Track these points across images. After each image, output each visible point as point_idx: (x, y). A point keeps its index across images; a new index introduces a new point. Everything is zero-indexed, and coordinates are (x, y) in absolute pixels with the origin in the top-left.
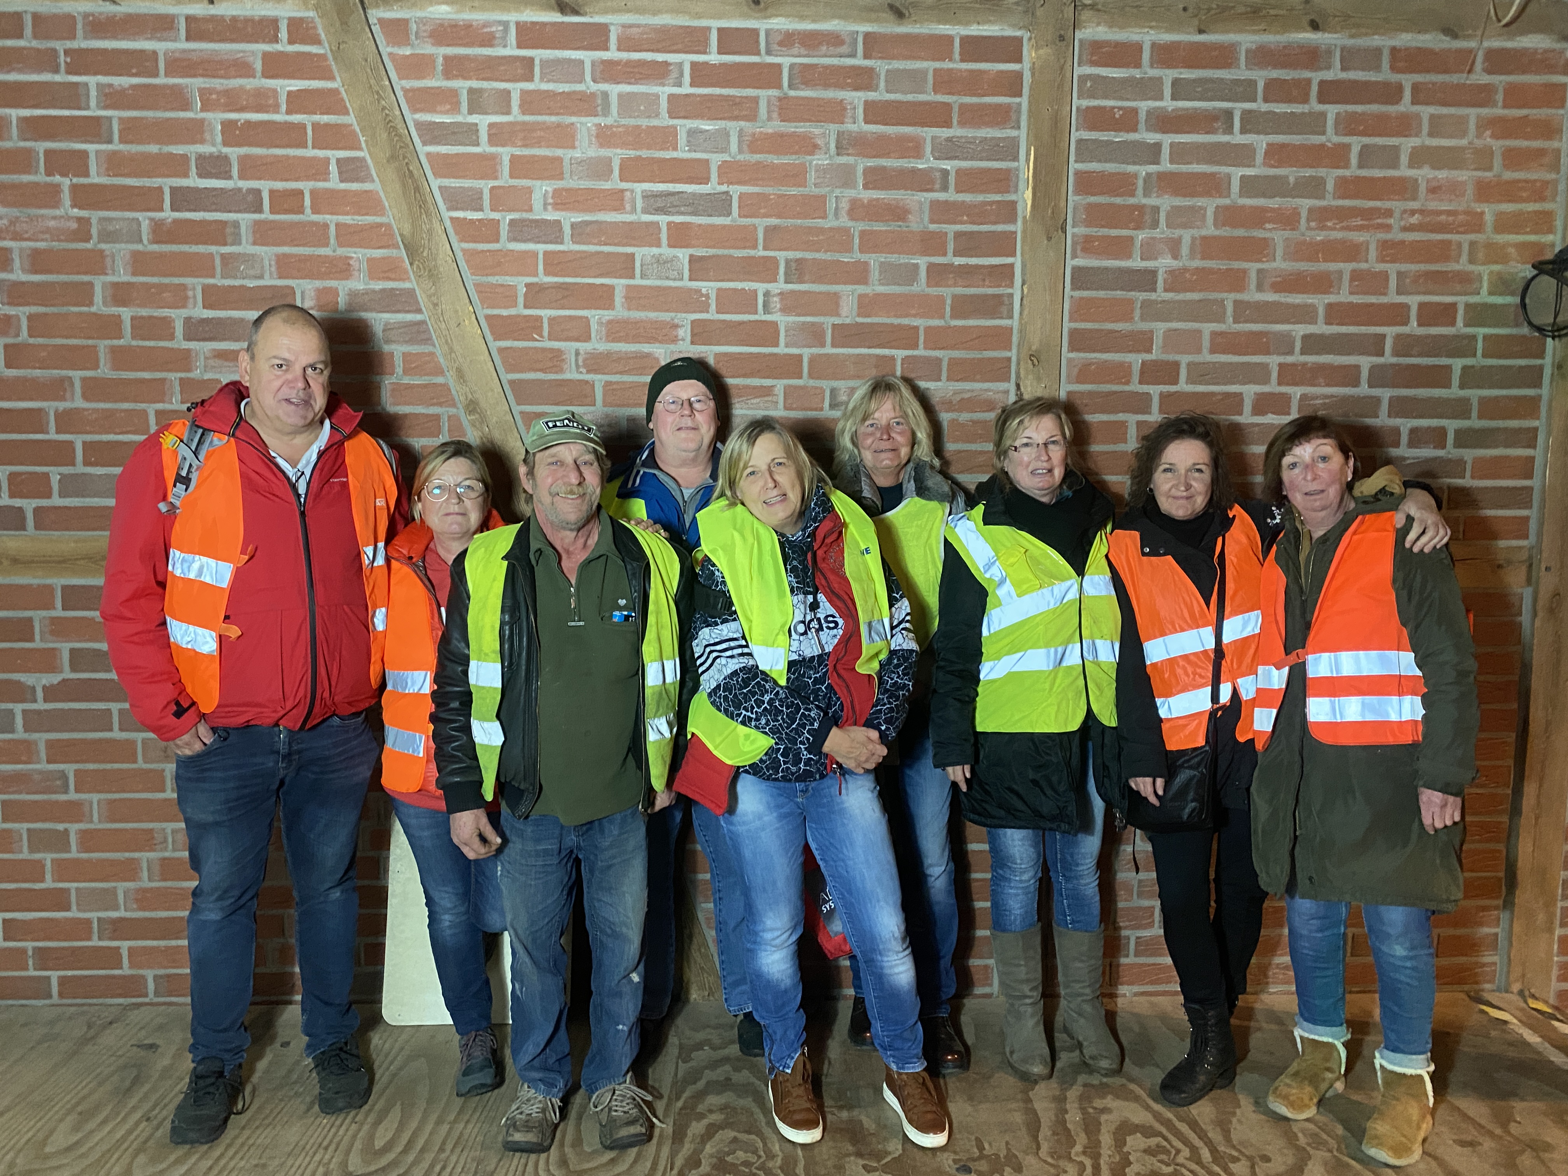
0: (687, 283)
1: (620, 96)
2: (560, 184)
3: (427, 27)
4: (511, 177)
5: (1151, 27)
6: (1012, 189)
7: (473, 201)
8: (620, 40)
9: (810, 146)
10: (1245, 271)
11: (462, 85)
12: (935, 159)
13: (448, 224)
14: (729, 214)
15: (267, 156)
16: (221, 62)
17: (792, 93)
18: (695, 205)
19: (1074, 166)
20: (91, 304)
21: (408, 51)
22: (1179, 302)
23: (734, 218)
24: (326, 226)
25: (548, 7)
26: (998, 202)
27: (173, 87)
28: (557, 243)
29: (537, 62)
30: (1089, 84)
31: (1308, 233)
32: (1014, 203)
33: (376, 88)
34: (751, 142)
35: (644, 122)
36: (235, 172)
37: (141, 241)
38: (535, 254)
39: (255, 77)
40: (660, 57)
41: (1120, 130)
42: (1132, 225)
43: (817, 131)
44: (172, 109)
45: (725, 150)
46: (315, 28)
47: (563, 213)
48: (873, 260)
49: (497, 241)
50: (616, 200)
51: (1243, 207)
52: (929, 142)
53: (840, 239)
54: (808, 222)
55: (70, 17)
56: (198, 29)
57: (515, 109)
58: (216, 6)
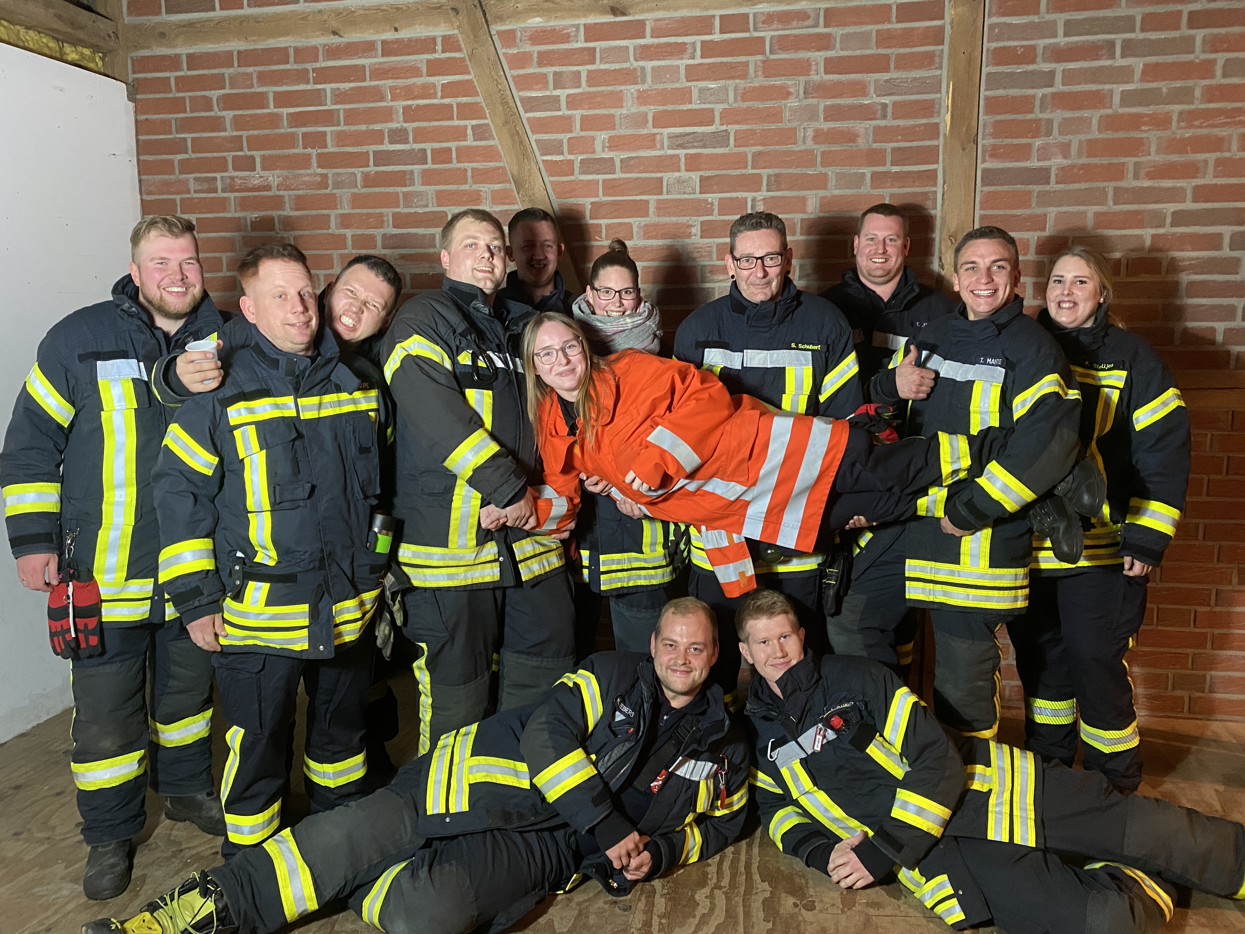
0: (698, 196)
1: (653, 68)
2: (613, 133)
3: (528, 34)
4: (581, 130)
6: (936, 115)
7: (557, 148)
8: (652, 31)
9: (784, 93)
10: (1123, 164)
11: (550, 70)
12: (877, 96)
13: (541, 165)
14: (728, 146)
15: (430, 127)
16: (402, 68)
17: (773, 57)
18: (703, 141)
19: (984, 93)
20: (329, 228)
21: (515, 51)
22: (1067, 190)
23: (731, 148)
24: (466, 170)
25: (605, 12)
26: (924, 125)
27: (374, 87)
28: (610, 173)
29: (598, 50)
30: (996, 31)
31: (1180, 132)
32: (937, 125)
33: (496, 78)
34: (743, 94)
35: (669, 86)
36: (411, 139)
37: (356, 187)
38: (597, 182)
39: (422, 76)
40: (680, 40)
41: (1022, 63)
42: (1030, 135)
43: (790, 83)
44: (374, 101)
45: (725, 101)
46: (458, 41)
47: (615, 153)
48: (831, 172)
49: (572, 174)
50: (650, 141)
51: (1123, 115)
52: (872, 84)
53: (807, 159)
54: (784, 148)
55: (315, 48)
56: (388, 48)
57: (584, 83)
58: (399, 32)
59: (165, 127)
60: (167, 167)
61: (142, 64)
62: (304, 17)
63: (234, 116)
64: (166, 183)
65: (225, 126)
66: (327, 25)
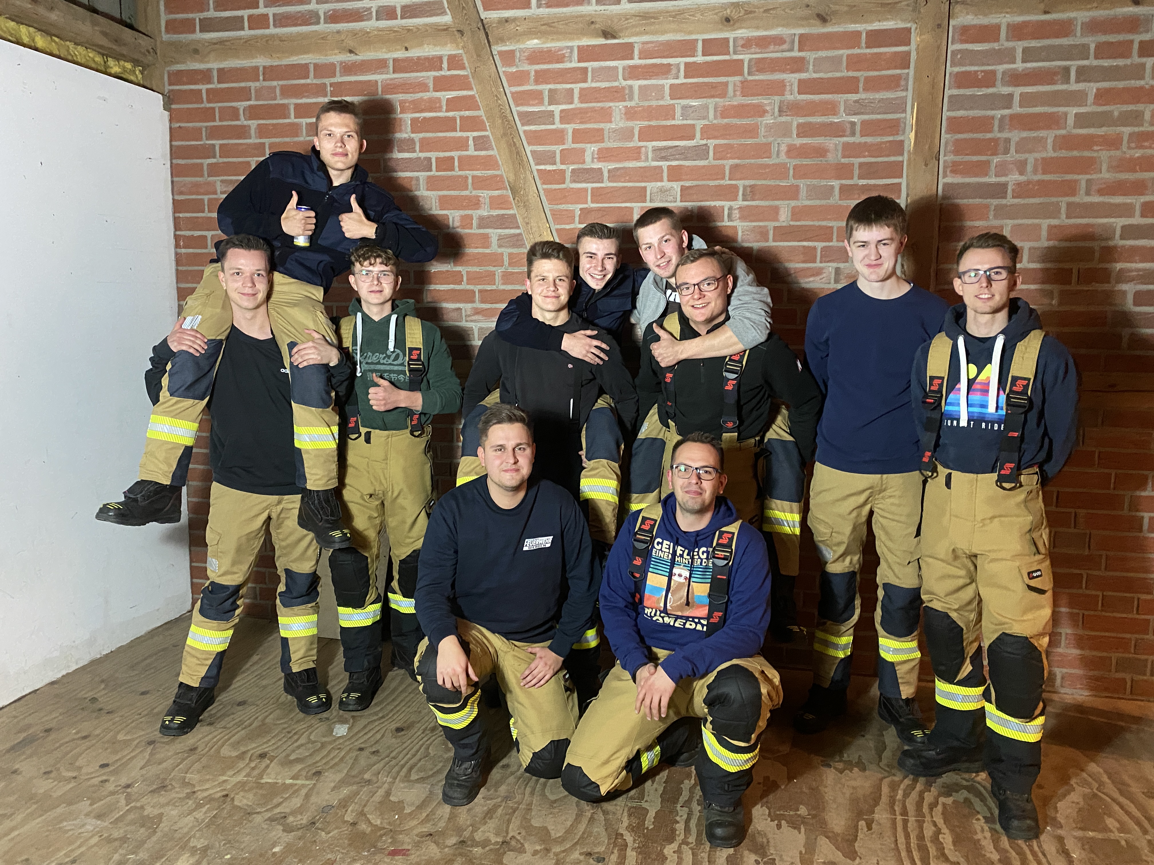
0: (679, 204)
1: (640, 87)
2: (602, 145)
3: (526, 54)
4: (573, 142)
5: (1007, 13)
6: (901, 132)
7: (550, 158)
8: (640, 53)
9: (760, 111)
10: (1076, 181)
11: (545, 88)
12: (847, 115)
13: (535, 173)
14: (707, 159)
15: (435, 138)
16: (411, 84)
17: (750, 78)
18: (685, 154)
19: (946, 114)
21: (514, 69)
22: (1024, 204)
23: (711, 160)
24: (467, 177)
25: (597, 36)
26: (890, 142)
27: (385, 101)
28: (599, 182)
29: (590, 70)
30: (959, 56)
31: (1129, 151)
32: (901, 142)
33: (496, 93)
34: (723, 111)
35: (654, 103)
36: (417, 148)
38: (586, 190)
39: (429, 92)
40: (665, 61)
41: (982, 87)
42: (989, 153)
43: (766, 102)
45: (706, 117)
46: (462, 60)
47: (604, 164)
48: (802, 184)
49: (564, 183)
50: (636, 153)
51: (1076, 135)
52: (842, 104)
53: (780, 171)
54: (760, 161)
55: (333, 65)
56: (399, 66)
57: (576, 99)
58: (409, 51)
59: (196, 134)
60: (197, 170)
61: (177, 77)
62: (324, 37)
63: (259, 125)
64: (197, 185)
65: (249, 132)
66: (344, 44)
